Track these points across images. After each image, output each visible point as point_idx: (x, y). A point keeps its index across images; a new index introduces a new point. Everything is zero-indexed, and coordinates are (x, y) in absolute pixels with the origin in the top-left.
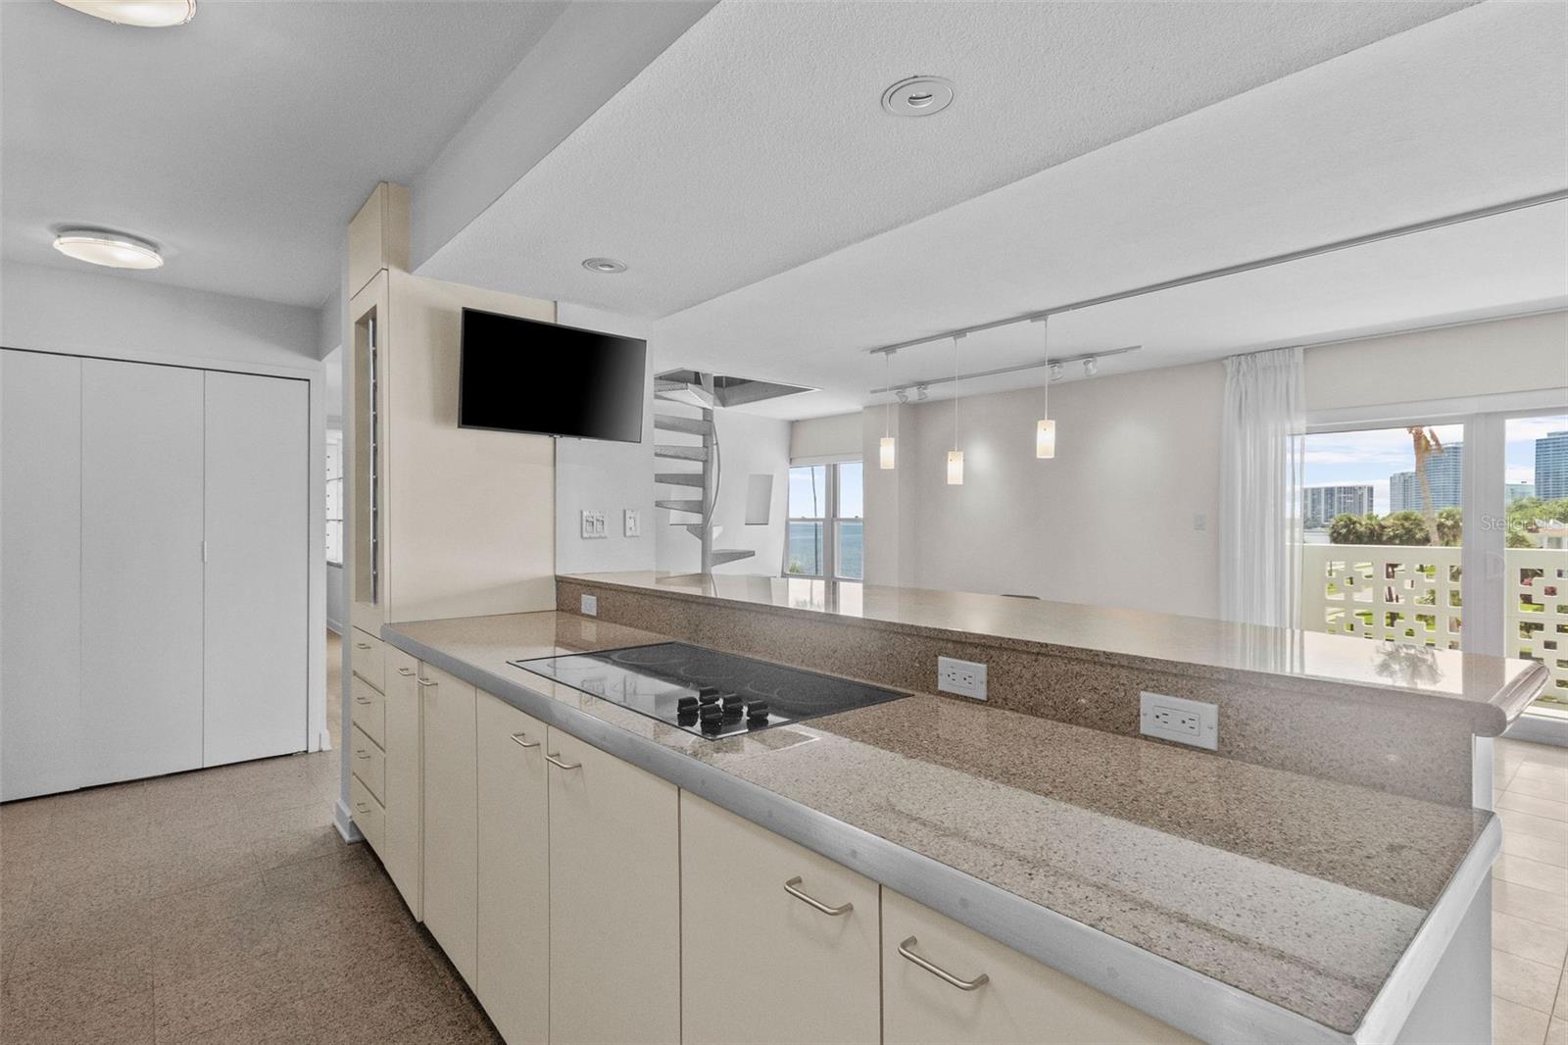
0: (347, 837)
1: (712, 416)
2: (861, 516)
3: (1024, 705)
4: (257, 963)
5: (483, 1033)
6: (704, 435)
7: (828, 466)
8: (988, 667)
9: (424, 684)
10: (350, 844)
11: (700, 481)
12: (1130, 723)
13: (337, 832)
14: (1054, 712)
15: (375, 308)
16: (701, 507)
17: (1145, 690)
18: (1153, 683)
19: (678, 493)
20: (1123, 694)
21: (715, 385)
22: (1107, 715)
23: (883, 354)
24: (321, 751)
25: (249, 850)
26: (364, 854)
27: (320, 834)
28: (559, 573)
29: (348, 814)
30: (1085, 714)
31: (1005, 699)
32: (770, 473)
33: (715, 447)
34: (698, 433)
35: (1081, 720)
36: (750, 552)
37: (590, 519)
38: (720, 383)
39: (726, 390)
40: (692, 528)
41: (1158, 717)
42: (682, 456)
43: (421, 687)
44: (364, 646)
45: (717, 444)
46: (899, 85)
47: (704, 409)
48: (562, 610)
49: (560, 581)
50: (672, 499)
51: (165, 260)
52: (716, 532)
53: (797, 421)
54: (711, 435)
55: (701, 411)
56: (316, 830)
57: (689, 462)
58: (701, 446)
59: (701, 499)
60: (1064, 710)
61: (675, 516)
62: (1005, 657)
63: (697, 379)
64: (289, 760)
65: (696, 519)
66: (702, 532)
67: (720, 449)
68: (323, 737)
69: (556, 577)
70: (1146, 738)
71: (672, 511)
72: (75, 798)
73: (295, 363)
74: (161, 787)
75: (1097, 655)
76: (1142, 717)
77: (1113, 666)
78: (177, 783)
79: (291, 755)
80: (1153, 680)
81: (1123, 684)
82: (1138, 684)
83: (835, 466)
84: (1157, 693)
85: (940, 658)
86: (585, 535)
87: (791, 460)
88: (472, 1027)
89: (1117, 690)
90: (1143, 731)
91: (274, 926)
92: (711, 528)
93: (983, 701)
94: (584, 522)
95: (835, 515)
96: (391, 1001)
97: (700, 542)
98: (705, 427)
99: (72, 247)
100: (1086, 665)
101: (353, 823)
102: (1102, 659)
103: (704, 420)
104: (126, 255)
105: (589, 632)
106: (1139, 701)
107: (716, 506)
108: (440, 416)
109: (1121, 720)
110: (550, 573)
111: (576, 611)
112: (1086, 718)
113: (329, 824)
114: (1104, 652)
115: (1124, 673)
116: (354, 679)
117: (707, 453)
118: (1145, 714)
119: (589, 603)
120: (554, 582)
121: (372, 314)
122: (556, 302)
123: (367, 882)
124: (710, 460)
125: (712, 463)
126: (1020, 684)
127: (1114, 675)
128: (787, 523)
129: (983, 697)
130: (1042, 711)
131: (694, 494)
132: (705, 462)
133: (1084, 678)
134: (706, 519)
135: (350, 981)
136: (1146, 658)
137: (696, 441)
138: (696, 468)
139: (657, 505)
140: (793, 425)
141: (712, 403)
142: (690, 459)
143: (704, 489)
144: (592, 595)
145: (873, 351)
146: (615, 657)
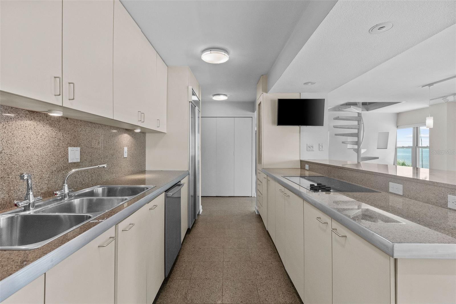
0: (257, 213)
1: (361, 115)
2: (429, 146)
3: (413, 197)
4: (240, 230)
5: (276, 254)
6: (358, 121)
7: (414, 128)
8: (403, 186)
9: (268, 180)
10: (257, 215)
11: (357, 135)
12: (445, 204)
13: (255, 212)
14: (422, 200)
15: (261, 102)
16: (357, 143)
17: (450, 194)
18: (453, 192)
19: (350, 139)
20: (443, 195)
21: (362, 105)
22: (438, 201)
23: (427, 87)
24: (254, 197)
25: (240, 212)
26: (259, 217)
27: (252, 212)
28: (301, 159)
29: (257, 209)
30: (431, 201)
31: (408, 195)
32: (388, 132)
33: (362, 124)
34: (356, 120)
35: (430, 203)
36: (377, 157)
37: (309, 146)
38: (364, 104)
39: (368, 106)
40: (354, 150)
41: (453, 203)
42: (350, 128)
43: (267, 181)
44: (259, 173)
45: (363, 123)
46: (373, 28)
47: (358, 113)
48: (302, 168)
49: (301, 161)
50: (348, 141)
51: (228, 97)
52: (363, 151)
53: (400, 113)
54: (361, 120)
55: (357, 113)
56: (252, 211)
57: (352, 129)
58: (357, 124)
59: (357, 141)
60: (425, 199)
61: (349, 146)
62: (408, 183)
63: (355, 104)
64: (248, 198)
65: (356, 147)
66: (358, 151)
67: (364, 125)
68: (254, 194)
69: (300, 160)
70: (450, 209)
71: (348, 144)
72: (216, 198)
73: (249, 114)
74: (228, 198)
75: (434, 183)
76: (448, 202)
77: (440, 187)
78: (230, 198)
79: (249, 197)
80: (453, 191)
81: (443, 192)
82: (448, 192)
83: (417, 128)
84: (454, 195)
85: (390, 183)
86: (308, 150)
87: (397, 126)
88: (275, 252)
89: (441, 194)
90: (449, 207)
91: (243, 225)
92: (361, 150)
93: (402, 195)
94: (308, 147)
95: (417, 145)
96: (261, 243)
97: (357, 154)
98: (359, 119)
99: (216, 98)
100: (432, 186)
101: (258, 211)
102: (436, 184)
103: (358, 116)
104: (222, 98)
105: (307, 173)
106: (448, 197)
107: (362, 143)
108: (273, 123)
109: (442, 203)
110: (298, 159)
111: (304, 169)
112: (432, 202)
113: (254, 210)
114: (436, 182)
115: (443, 189)
116: (258, 180)
117: (359, 127)
118: (449, 202)
119: (307, 167)
120: (300, 161)
121: (260, 103)
122: (300, 93)
123: (259, 222)
124: (360, 129)
125: (361, 129)
126: (412, 191)
127: (440, 189)
128: (396, 149)
129: (401, 194)
130: (418, 199)
131: (355, 139)
132: (358, 129)
133: (431, 190)
134: (359, 147)
135: (254, 237)
136: (449, 184)
137: (356, 123)
138: (356, 131)
139: (342, 143)
140: (398, 114)
141: (361, 111)
142: (353, 129)
143: (358, 137)
144: (308, 164)
145: (423, 87)
146: (306, 178)
